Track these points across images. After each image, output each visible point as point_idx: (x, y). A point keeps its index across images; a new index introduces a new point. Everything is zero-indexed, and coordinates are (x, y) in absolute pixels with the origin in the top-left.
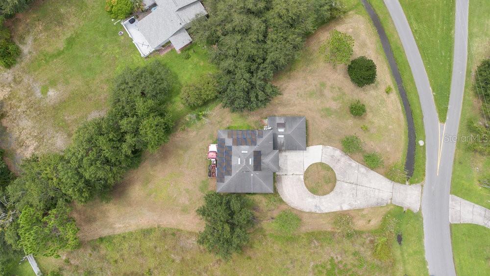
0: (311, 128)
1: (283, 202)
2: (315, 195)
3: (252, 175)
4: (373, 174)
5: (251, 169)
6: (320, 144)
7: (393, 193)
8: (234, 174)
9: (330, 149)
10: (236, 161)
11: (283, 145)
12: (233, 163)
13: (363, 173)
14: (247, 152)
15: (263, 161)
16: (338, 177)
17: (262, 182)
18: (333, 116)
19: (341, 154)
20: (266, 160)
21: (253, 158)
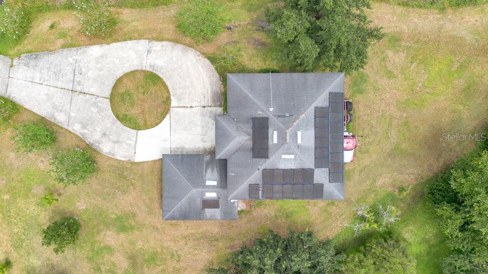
0: (155, 195)
1: (209, 58)
2: (151, 70)
3: (271, 109)
4: (43, 110)
5: (274, 121)
6: (138, 164)
7: (7, 76)
8: (311, 111)
9: (121, 154)
10: (306, 137)
11: (209, 164)
12: (311, 133)
13: (61, 111)
14: (283, 156)
15: (247, 137)
16: (106, 104)
17: (250, 95)
18: (113, 216)
19: (101, 146)
20: (241, 138)
21: (270, 143)
